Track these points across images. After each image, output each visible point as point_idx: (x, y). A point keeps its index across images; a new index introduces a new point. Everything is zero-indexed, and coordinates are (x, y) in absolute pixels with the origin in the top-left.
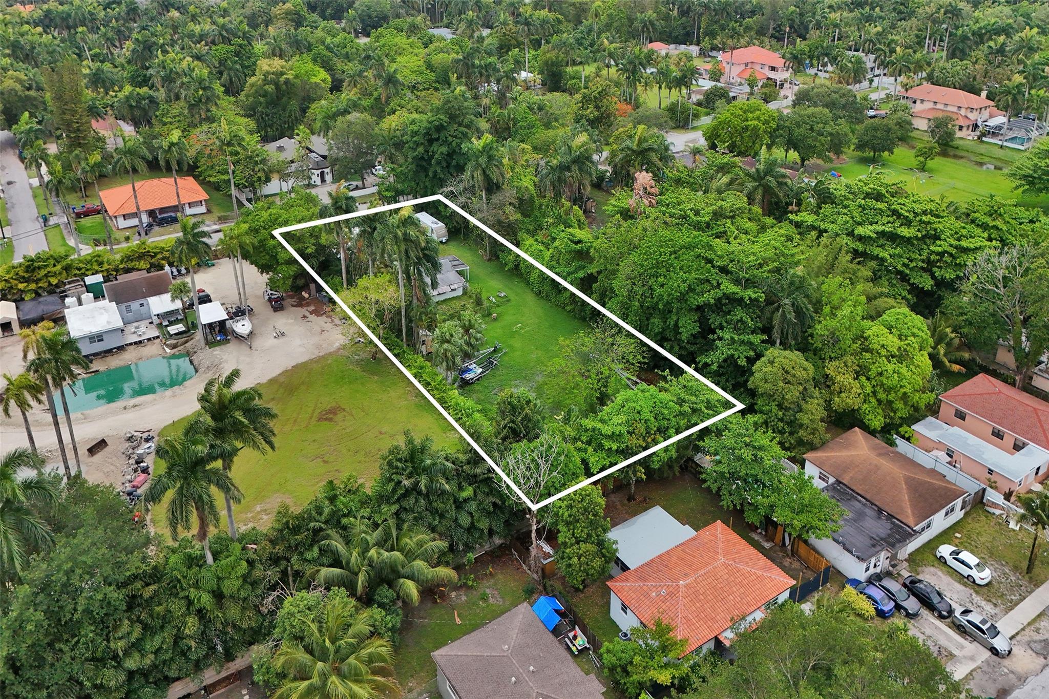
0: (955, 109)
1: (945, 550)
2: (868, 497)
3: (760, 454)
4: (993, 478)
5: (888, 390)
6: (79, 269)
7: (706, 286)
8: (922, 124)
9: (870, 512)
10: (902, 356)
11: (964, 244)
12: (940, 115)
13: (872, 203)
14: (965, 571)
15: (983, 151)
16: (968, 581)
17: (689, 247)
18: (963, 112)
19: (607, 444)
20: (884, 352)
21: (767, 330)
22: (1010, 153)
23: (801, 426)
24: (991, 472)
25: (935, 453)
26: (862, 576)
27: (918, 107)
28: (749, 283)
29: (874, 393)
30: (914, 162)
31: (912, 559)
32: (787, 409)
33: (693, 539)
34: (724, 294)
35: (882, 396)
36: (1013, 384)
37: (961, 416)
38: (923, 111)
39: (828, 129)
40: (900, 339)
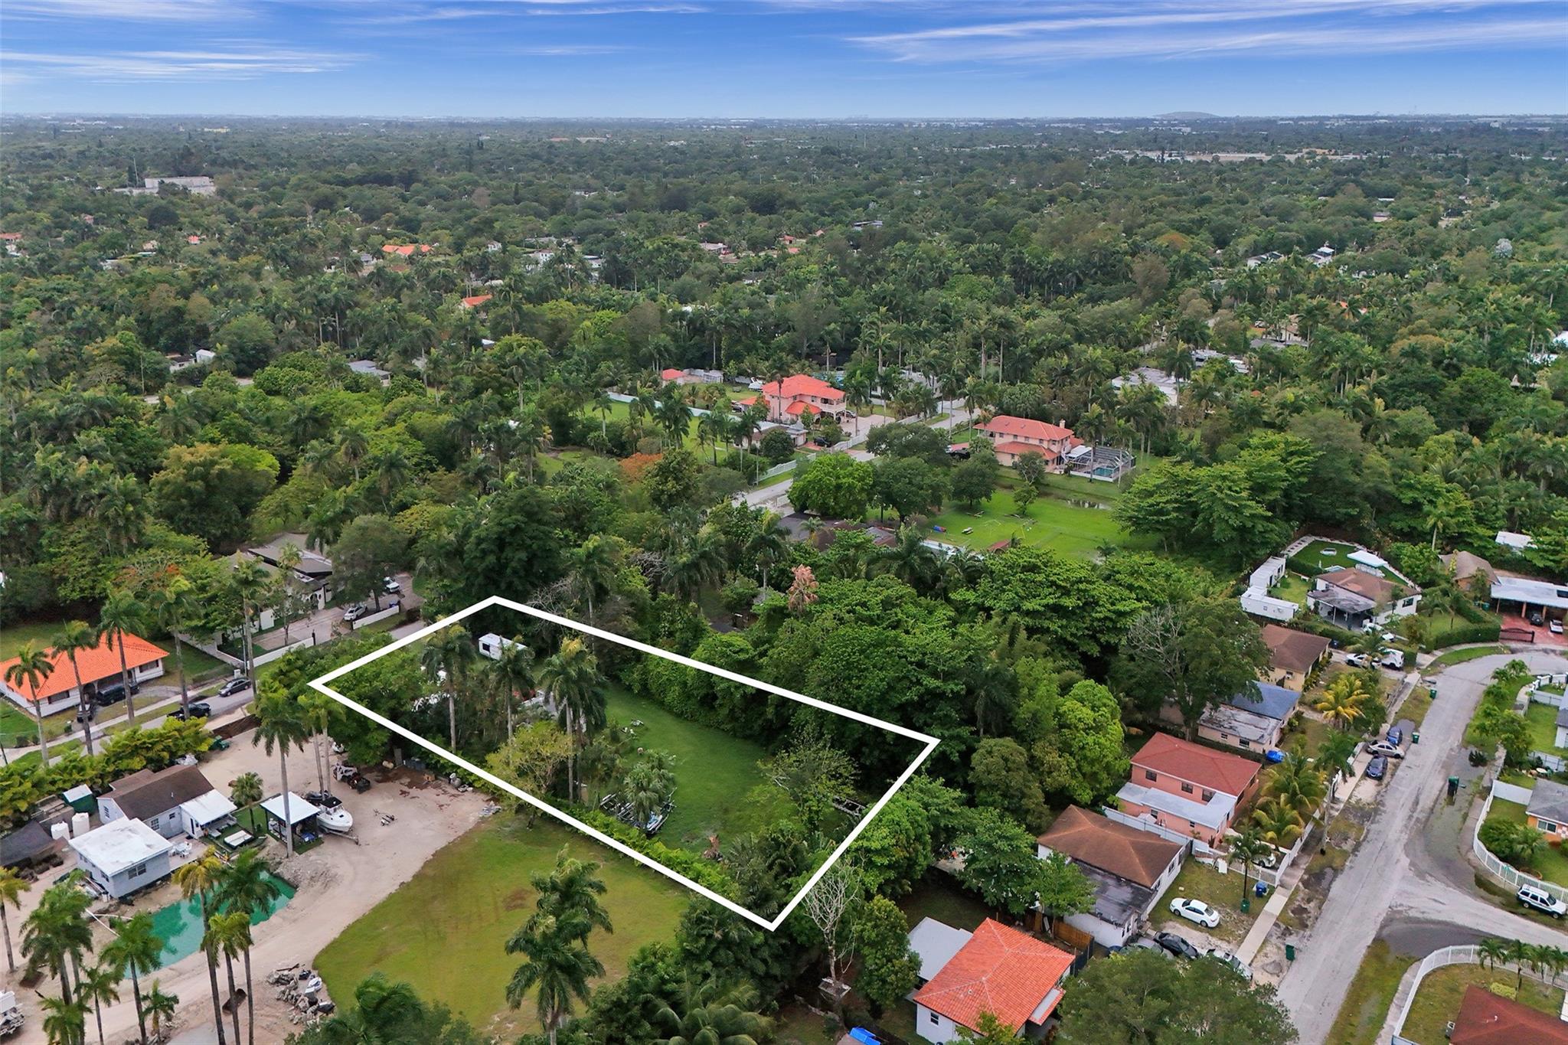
0: (1037, 442)
1: (1177, 903)
2: (1105, 867)
3: (1014, 843)
4: (1196, 829)
5: (1092, 762)
6: (53, 783)
7: (905, 683)
8: (1006, 460)
9: (1111, 882)
10: (1097, 728)
11: (1120, 607)
12: (1026, 451)
13: (1030, 576)
14: (1197, 918)
15: (1074, 487)
16: (1202, 926)
17: (878, 644)
18: (1045, 445)
19: (879, 860)
20: (1081, 726)
21: (971, 720)
22: (1103, 487)
23: (1027, 811)
24: (1192, 824)
25: (1142, 816)
26: (1119, 942)
27: (998, 441)
28: (948, 676)
29: (1079, 768)
30: (1014, 507)
31: (1154, 919)
32: (1012, 797)
33: (973, 940)
34: (927, 689)
35: (1087, 769)
36: (1183, 738)
37: (1152, 777)
38: (1004, 445)
39: (927, 481)
40: (1093, 709)
